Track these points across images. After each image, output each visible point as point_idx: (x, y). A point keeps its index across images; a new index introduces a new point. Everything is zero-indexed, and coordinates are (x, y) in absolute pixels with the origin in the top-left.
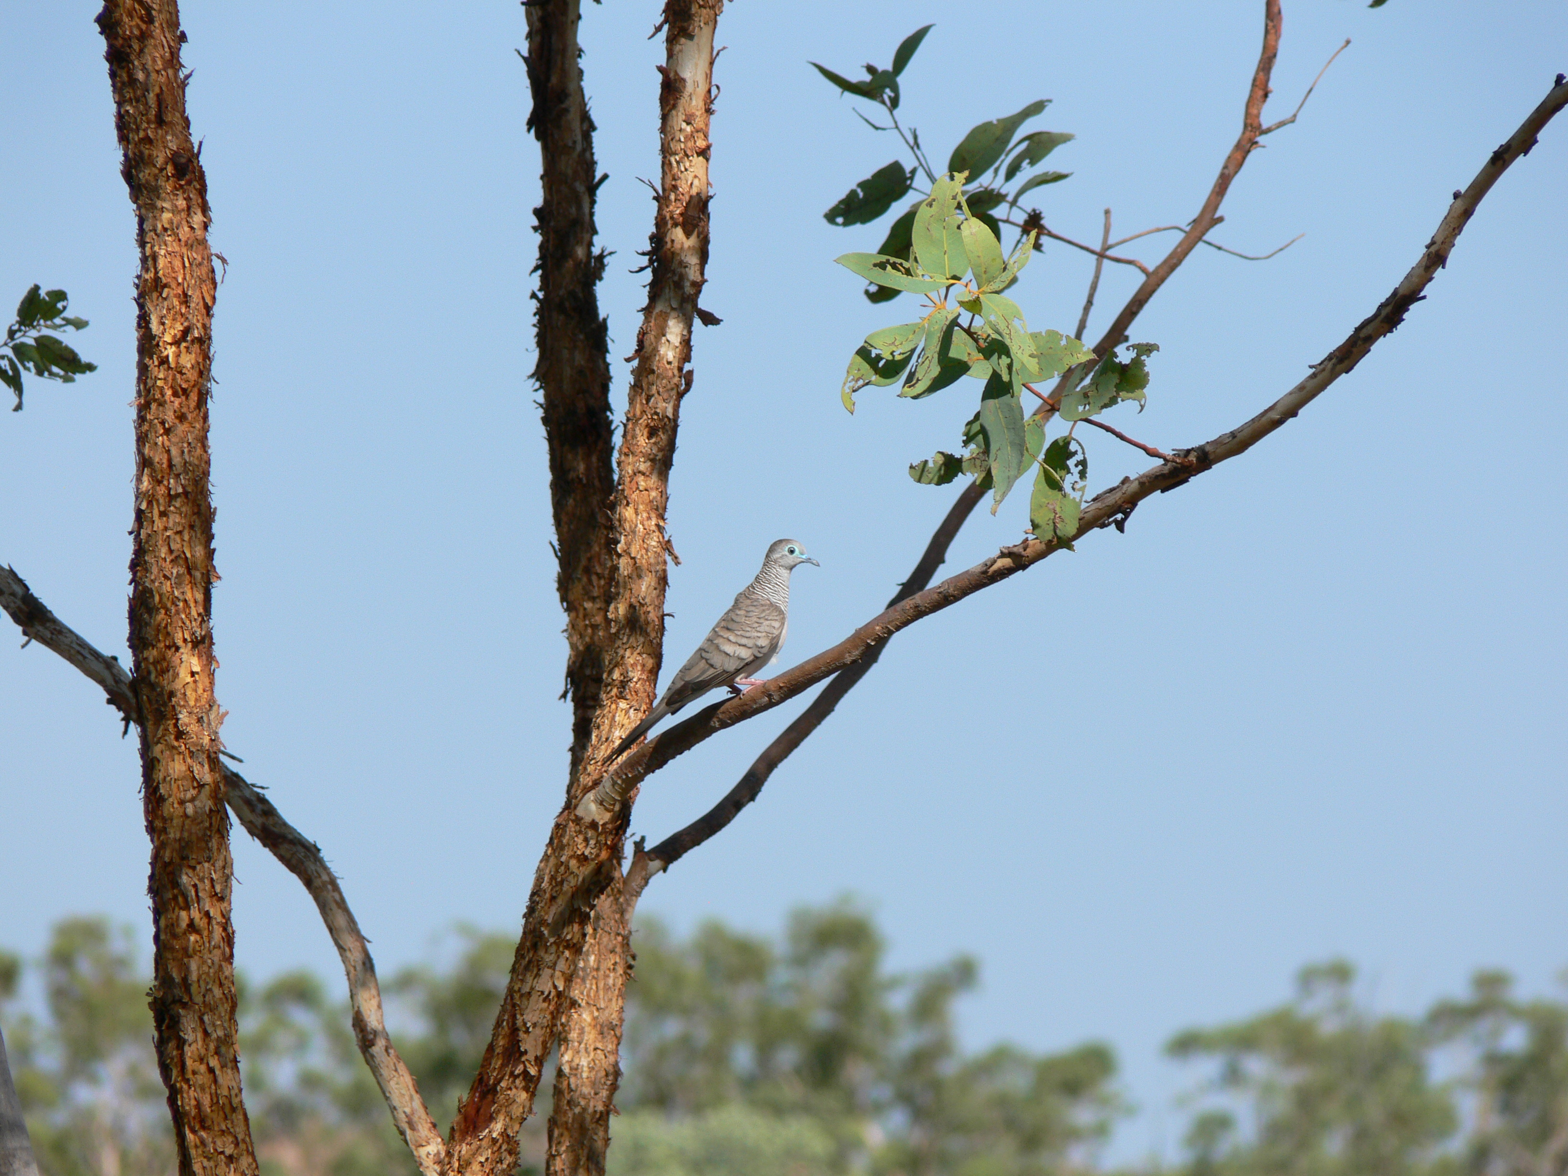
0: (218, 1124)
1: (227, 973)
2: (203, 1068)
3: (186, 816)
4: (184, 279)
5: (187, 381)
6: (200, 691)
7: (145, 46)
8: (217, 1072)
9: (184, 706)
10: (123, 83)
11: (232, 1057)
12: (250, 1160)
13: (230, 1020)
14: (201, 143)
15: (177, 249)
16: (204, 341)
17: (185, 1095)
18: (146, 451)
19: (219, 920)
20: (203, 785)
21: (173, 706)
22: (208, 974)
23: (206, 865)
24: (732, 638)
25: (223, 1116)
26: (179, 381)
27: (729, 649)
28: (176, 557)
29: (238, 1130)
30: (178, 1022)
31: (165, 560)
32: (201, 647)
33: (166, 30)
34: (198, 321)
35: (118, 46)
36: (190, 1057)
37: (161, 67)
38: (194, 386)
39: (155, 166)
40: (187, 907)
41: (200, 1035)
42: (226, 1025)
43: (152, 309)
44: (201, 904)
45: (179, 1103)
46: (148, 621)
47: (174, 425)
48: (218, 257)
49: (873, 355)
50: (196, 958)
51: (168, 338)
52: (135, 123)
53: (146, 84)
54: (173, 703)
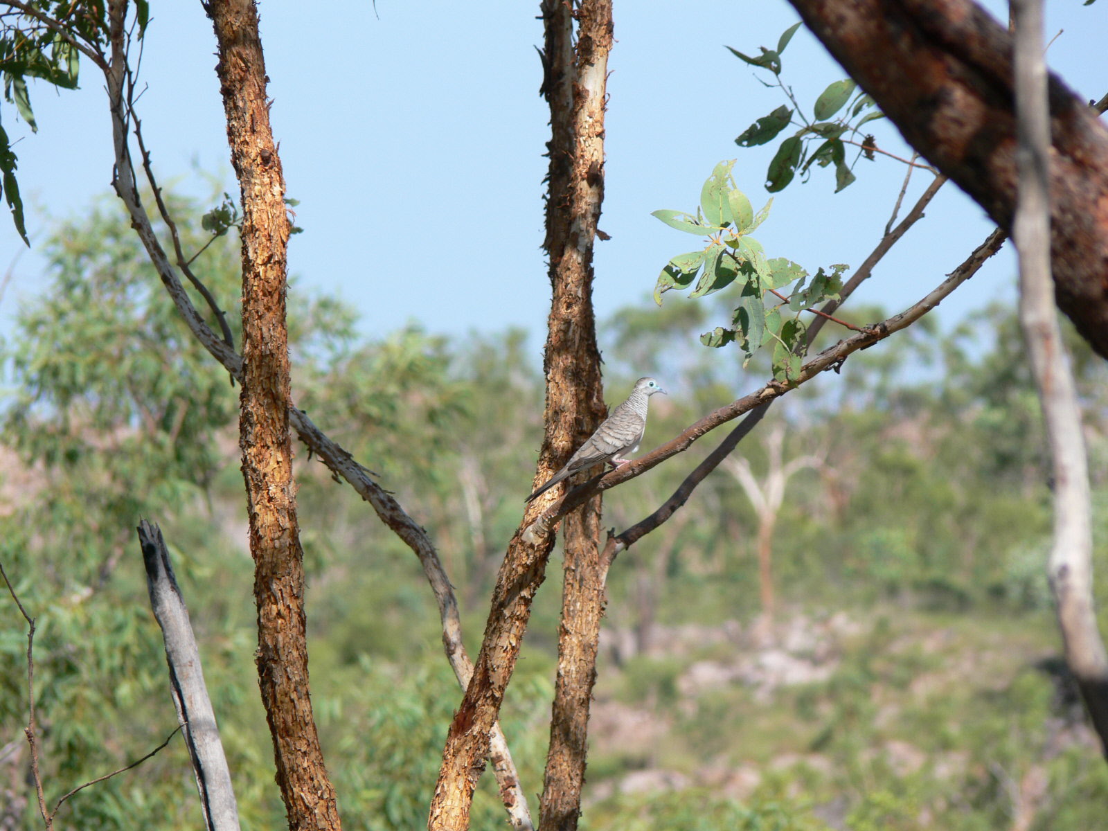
0: (297, 733)
1: (301, 642)
2: (287, 699)
3: (275, 548)
4: (269, 226)
5: (271, 287)
6: (283, 472)
7: (244, 86)
8: (296, 702)
9: (273, 482)
10: (231, 108)
11: (305, 692)
12: (317, 754)
13: (304, 670)
14: (279, 143)
15: (264, 207)
16: (282, 263)
17: (277, 716)
18: (248, 329)
19: (296, 610)
20: (285, 530)
21: (266, 482)
22: (289, 643)
23: (287, 577)
24: (611, 434)
25: (300, 728)
26: (267, 287)
27: (609, 440)
28: (266, 393)
29: (309, 736)
30: (272, 672)
31: (260, 394)
32: (283, 446)
33: (256, 75)
34: (278, 251)
35: (227, 86)
36: (279, 693)
37: (253, 98)
38: (276, 290)
39: (250, 158)
40: (276, 603)
41: (285, 680)
42: (301, 673)
43: (250, 244)
44: (285, 600)
45: (274, 720)
46: (250, 430)
47: (264, 314)
48: (290, 212)
49: (674, 271)
50: (282, 633)
51: (259, 261)
52: (238, 131)
53: (244, 109)
54: (266, 480)
